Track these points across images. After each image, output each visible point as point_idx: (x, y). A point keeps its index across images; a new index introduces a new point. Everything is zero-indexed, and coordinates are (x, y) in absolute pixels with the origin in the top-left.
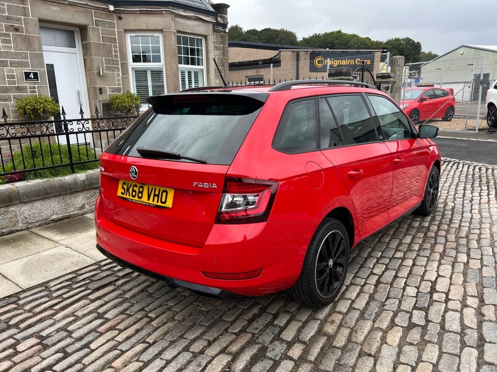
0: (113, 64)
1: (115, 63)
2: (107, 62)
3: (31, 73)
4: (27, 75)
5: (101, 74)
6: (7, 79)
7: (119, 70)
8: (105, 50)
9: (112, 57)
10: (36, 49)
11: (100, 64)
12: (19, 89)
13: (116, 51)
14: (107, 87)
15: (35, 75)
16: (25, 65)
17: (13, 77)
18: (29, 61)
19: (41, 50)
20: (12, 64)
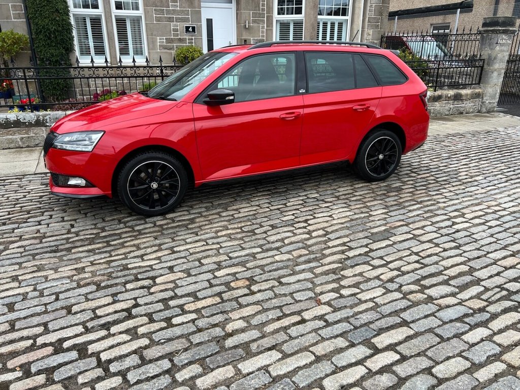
0: (259, 17)
1: (261, 16)
2: (254, 16)
3: (190, 27)
4: (187, 28)
5: (247, 27)
6: (172, 32)
7: (264, 23)
8: (254, 3)
9: (259, 11)
10: (196, 7)
11: (247, 18)
12: (181, 40)
13: (263, 5)
14: (252, 38)
15: (194, 28)
16: (186, 20)
17: (177, 30)
18: (190, 16)
19: (200, 7)
20: (178, 20)
